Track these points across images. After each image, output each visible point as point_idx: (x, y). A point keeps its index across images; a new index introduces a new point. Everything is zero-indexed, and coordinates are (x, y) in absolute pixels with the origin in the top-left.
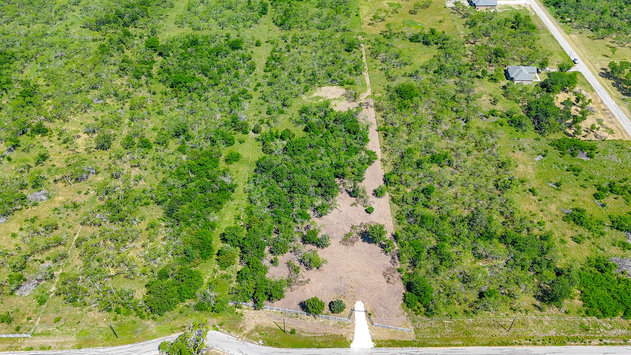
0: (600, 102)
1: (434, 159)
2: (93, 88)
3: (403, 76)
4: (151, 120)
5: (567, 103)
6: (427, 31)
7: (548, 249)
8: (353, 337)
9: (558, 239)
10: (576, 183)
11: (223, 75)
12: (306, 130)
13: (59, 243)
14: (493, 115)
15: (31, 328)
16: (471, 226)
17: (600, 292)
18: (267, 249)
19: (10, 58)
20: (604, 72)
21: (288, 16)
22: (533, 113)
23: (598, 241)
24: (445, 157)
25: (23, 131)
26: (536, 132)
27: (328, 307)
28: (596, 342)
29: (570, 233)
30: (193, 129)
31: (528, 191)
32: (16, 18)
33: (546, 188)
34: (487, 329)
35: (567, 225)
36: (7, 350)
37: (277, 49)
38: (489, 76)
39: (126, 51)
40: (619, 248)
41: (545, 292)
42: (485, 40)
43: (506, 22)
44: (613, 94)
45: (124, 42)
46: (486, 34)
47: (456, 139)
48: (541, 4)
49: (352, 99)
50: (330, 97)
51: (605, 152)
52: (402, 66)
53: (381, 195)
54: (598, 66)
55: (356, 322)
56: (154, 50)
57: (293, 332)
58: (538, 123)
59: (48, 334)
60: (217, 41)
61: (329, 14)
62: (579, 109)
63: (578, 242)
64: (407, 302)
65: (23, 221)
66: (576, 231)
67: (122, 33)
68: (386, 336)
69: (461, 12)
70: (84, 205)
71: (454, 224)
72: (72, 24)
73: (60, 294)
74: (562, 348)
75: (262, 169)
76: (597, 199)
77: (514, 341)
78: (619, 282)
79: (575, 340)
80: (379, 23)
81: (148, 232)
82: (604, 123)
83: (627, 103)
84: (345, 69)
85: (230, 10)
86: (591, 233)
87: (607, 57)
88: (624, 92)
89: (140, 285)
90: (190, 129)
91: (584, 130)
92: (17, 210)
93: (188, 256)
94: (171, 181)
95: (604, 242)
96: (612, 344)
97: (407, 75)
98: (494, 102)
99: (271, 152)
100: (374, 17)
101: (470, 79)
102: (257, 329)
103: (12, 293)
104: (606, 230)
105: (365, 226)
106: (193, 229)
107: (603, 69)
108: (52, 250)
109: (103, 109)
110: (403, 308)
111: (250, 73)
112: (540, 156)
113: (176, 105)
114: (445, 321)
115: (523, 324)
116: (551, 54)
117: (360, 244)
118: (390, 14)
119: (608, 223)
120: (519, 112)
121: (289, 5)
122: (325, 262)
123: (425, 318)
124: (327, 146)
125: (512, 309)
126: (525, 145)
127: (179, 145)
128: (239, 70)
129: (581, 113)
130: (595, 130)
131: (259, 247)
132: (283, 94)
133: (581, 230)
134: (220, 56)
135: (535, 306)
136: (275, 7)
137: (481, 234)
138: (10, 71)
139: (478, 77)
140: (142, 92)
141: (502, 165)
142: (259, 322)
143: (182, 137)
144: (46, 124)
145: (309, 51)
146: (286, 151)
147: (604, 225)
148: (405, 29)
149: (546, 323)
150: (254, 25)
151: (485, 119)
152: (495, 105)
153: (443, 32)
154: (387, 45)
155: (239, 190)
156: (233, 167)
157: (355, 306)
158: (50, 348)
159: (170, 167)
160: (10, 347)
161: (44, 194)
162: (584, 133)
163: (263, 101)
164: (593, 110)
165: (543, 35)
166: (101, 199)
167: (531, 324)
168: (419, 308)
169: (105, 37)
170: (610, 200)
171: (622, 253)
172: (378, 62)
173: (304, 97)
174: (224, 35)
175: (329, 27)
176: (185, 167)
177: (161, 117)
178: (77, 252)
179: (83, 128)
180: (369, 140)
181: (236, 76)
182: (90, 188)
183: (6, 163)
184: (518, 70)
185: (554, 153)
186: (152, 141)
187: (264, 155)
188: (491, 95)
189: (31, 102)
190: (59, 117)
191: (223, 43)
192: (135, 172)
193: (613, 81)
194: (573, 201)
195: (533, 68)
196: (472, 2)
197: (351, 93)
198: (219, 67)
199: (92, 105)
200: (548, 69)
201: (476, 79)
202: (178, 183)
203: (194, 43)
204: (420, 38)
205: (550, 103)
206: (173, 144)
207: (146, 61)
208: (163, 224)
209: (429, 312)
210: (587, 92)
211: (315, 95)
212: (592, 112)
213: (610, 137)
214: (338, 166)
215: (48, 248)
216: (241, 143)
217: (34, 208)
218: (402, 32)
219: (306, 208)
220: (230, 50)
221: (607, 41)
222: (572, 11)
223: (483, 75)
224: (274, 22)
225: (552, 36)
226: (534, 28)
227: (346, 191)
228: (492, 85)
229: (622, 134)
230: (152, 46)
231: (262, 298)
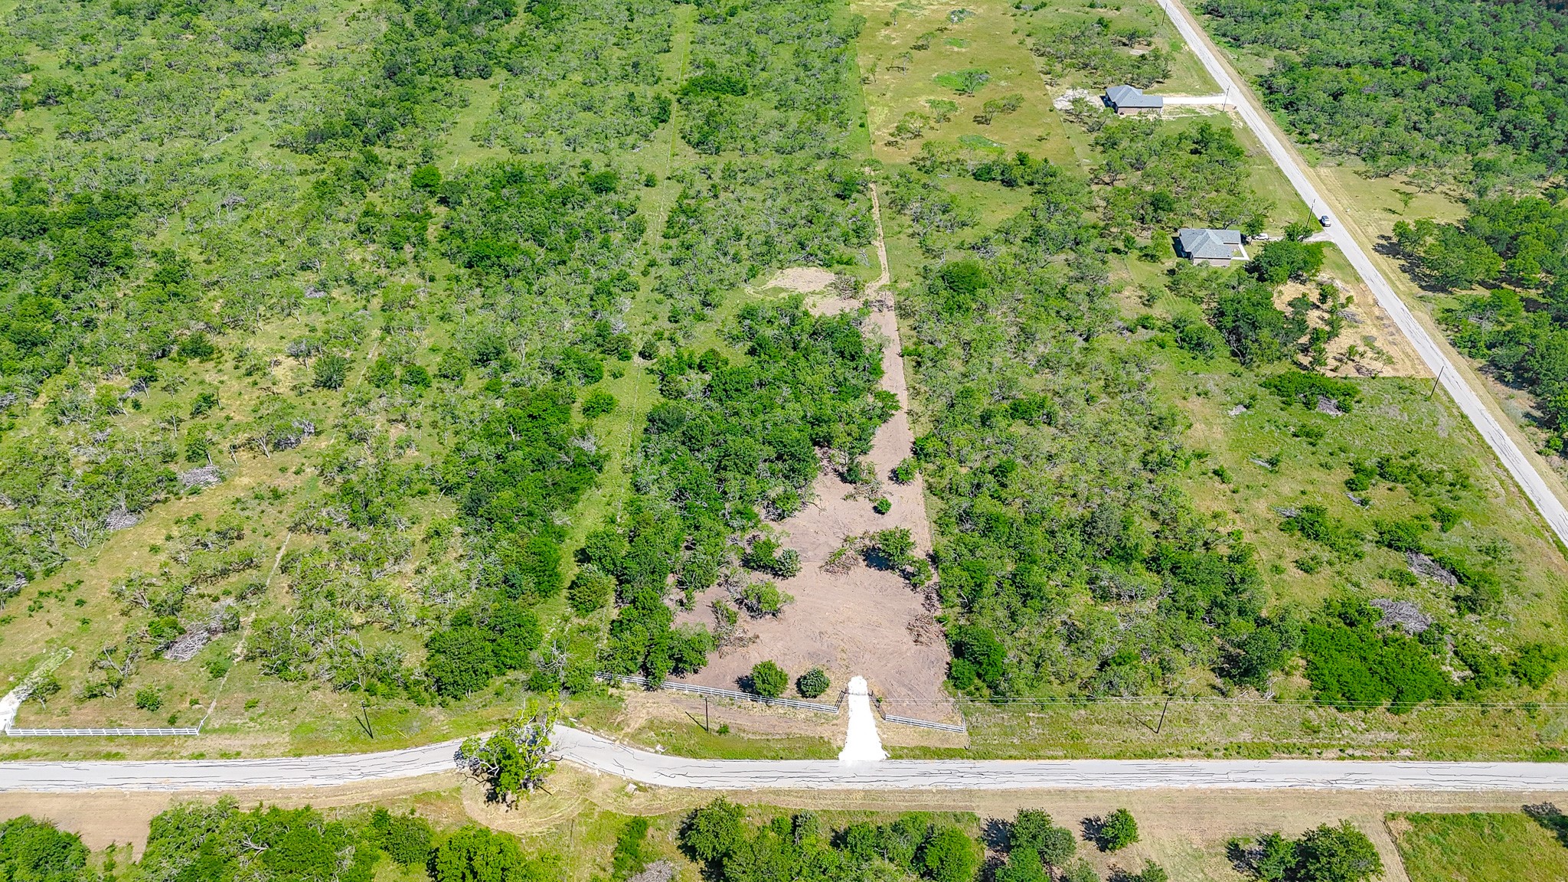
0: (1371, 302)
1: (1018, 411)
2: (304, 268)
3: (956, 248)
4: (427, 332)
5: (1300, 304)
6: (1010, 158)
7: (1243, 580)
8: (844, 741)
9: (1269, 566)
10: (1311, 459)
11: (577, 244)
12: (752, 352)
13: (249, 563)
14: (1144, 327)
15: (198, 720)
16: (1088, 537)
17: (1345, 662)
18: (671, 579)
19: (127, 208)
20: (1384, 242)
21: (713, 125)
22: (1228, 322)
23: (1347, 569)
24: (1041, 406)
25: (164, 350)
26: (1233, 361)
27: (795, 687)
28: (1334, 753)
29: (1292, 554)
30: (514, 350)
31: (1210, 475)
32: (133, 127)
33: (1248, 468)
34: (1115, 730)
35: (1288, 540)
36: (152, 757)
37: (692, 193)
38: (1141, 249)
39: (369, 194)
40: (1390, 582)
41: (1231, 659)
42: (1135, 177)
43: (1180, 139)
44: (1400, 286)
45: (366, 176)
46: (1138, 165)
47: (1063, 372)
48: (1258, 105)
49: (849, 293)
50: (802, 288)
51: (1375, 402)
52: (956, 229)
53: (905, 478)
54: (1373, 231)
55: (850, 713)
56: (430, 192)
57: (724, 730)
58: (1238, 340)
59: (233, 730)
60: (563, 176)
61: (801, 122)
62: (1327, 316)
63: (1306, 571)
64: (953, 678)
65: (171, 522)
66: (1306, 550)
67: (362, 158)
68: (910, 738)
69: (1086, 120)
70: (293, 494)
71: (1052, 533)
72: (254, 139)
73: (253, 659)
74: (1263, 763)
75: (660, 425)
76: (1352, 490)
77: (1168, 750)
78: (1386, 643)
79: (1289, 750)
80: (909, 142)
81: (426, 547)
82: (1376, 344)
83: (1430, 305)
84: (835, 232)
85: (590, 114)
86: (1336, 554)
87: (1394, 212)
88: (1424, 284)
89: (413, 643)
90: (509, 350)
91: (1335, 358)
92: (157, 501)
93: (513, 585)
94: (473, 447)
95: (1359, 571)
96: (1364, 758)
97: (966, 246)
98: (1149, 302)
99: (680, 394)
100: (899, 129)
101: (1099, 255)
102: (651, 725)
103: (157, 655)
104: (1367, 548)
105: (872, 538)
106: (522, 538)
107: (1383, 237)
108: (234, 578)
109: (324, 309)
110: (947, 688)
111: (635, 241)
112: (1241, 407)
113: (480, 301)
114: (1031, 714)
115: (1186, 720)
116: (1273, 205)
117: (862, 571)
118: (932, 123)
119: (1371, 534)
120: (1198, 316)
121: (716, 103)
122: (790, 600)
123: (989, 708)
124: (796, 383)
125: (1166, 692)
126: (1211, 386)
127: (486, 381)
128: (611, 234)
129: (1330, 323)
130: (1357, 358)
131: (656, 573)
132: (705, 281)
133: (1315, 548)
134: (570, 206)
135: (1214, 687)
136: (686, 107)
137: (1108, 553)
138: (129, 232)
139: (1116, 251)
140: (407, 276)
141: (1157, 424)
142: (655, 713)
143: (494, 364)
144: (212, 339)
145: (760, 197)
146: (711, 391)
147: (1362, 540)
148: (963, 154)
149: (1234, 720)
150: (642, 143)
151: (1129, 333)
152: (1150, 306)
153: (1046, 161)
154: (925, 186)
155: (613, 467)
156: (601, 423)
157: (850, 684)
158: (238, 754)
159: (471, 422)
160: (158, 753)
161: (213, 473)
162: (1334, 363)
163: (661, 296)
164: (1357, 318)
165: (1258, 169)
166: (330, 482)
167: (1204, 719)
168: (978, 689)
169: (325, 166)
170: (1378, 492)
171: (1395, 591)
172: (906, 220)
173: (749, 289)
174: (579, 164)
175: (801, 148)
176: (500, 421)
177: (448, 326)
178: (285, 581)
179: (286, 346)
180: (883, 372)
181: (605, 245)
182: (304, 460)
183: (129, 413)
184: (1199, 238)
185: (1269, 402)
186: (432, 371)
187: (663, 400)
188: (1142, 287)
189: (176, 295)
190: (236, 324)
191: (576, 179)
192: (397, 432)
193: (1402, 262)
194: (1303, 493)
195: (1235, 234)
196: (1109, 99)
197: (847, 281)
198: (569, 227)
199: (302, 300)
200: (1264, 235)
201: (1111, 256)
202: (489, 451)
203: (516, 178)
204: (996, 173)
205: (1265, 303)
206: (475, 379)
207: (413, 214)
208: (458, 530)
209: (998, 696)
210: (1347, 282)
211: (771, 284)
212: (1354, 322)
213: (1388, 372)
214: (817, 421)
215: (225, 573)
216: (615, 376)
217: (194, 499)
218: (958, 160)
219: (753, 502)
220: (590, 193)
221: (1397, 180)
222: (1322, 119)
223: (1126, 246)
224: (683, 138)
225: (1278, 170)
226: (1238, 153)
227: (835, 470)
228: (1147, 267)
229: (1413, 366)
230: (425, 184)
231: (663, 664)
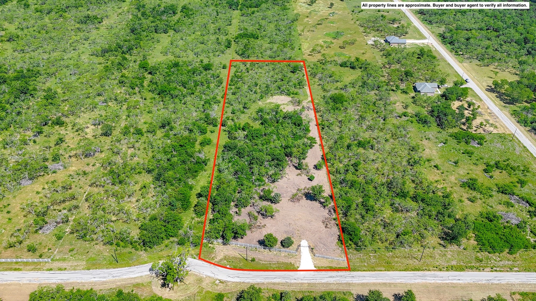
0: (487, 108)
1: (360, 144)
2: (99, 95)
3: (335, 89)
4: (143, 117)
5: (461, 108)
6: (353, 59)
7: (449, 205)
8: (300, 264)
9: (457, 200)
10: (470, 162)
11: (198, 87)
12: (262, 124)
13: (73, 198)
14: (405, 116)
15: (51, 256)
16: (389, 189)
17: (489, 235)
18: (232, 204)
19: (36, 74)
20: (489, 88)
21: (247, 48)
22: (436, 114)
23: (488, 201)
24: (369, 143)
25: (46, 123)
26: (438, 128)
27: (280, 244)
28: (489, 269)
29: (466, 196)
30: (175, 123)
31: (433, 167)
32: (40, 48)
33: (447, 165)
34: (404, 260)
35: (464, 190)
36: (32, 270)
37: (240, 70)
38: (401, 90)
39: (123, 70)
40: (504, 206)
41: (446, 234)
42: (398, 66)
43: (413, 53)
44: (497, 103)
45: (123, 64)
46: (399, 62)
47: (376, 131)
48: (439, 43)
49: (297, 104)
50: (279, 102)
51: (492, 141)
52: (335, 83)
53: (319, 168)
54: (485, 84)
55: (302, 254)
56: (145, 70)
57: (253, 260)
58: (440, 120)
59: (64, 260)
60: (193, 65)
61: (278, 47)
62: (471, 112)
63: (472, 202)
64: (341, 241)
65: (45, 183)
66: (471, 194)
67: (121, 58)
68: (325, 263)
69: (379, 47)
70: (91, 173)
71: (376, 188)
72: (83, 52)
73: (73, 233)
74: (462, 273)
75: (228, 148)
76: (486, 173)
77: (424, 268)
78: (505, 228)
79: (471, 268)
80: (316, 54)
81: (141, 192)
82: (490, 122)
83: (508, 109)
84: (290, 84)
85: (203, 45)
86: (482, 195)
87: (492, 78)
88: (505, 102)
89: (135, 227)
90: (173, 123)
91: (475, 127)
92: (40, 176)
93: (173, 205)
94: (159, 156)
95: (492, 201)
96: (500, 271)
97: (338, 88)
98: (406, 107)
99: (236, 138)
100: (313, 50)
101: (387, 91)
102: (225, 258)
103: (36, 231)
104: (494, 193)
105: (308, 189)
106: (176, 188)
107: (488, 86)
108: (67, 203)
109: (106, 109)
110: (338, 244)
111: (219, 86)
112: (442, 143)
113: (163, 107)
114: (371, 254)
115: (430, 257)
116: (448, 75)
117: (304, 201)
118: (325, 48)
119: (495, 189)
120: (424, 112)
121: (248, 41)
122: (278, 211)
123: (355, 252)
124: (278, 134)
125: (422, 246)
126: (430, 136)
127: (164, 134)
128: (211, 84)
129: (473, 115)
130: (483, 127)
131: (227, 201)
132: (245, 100)
133: (474, 193)
134: (195, 74)
135: (440, 244)
136: (237, 43)
137: (397, 194)
138: (36, 82)
139: (393, 90)
140: (136, 98)
141: (413, 149)
142: (227, 253)
143: (167, 128)
144: (64, 119)
145: (264, 72)
146: (247, 137)
147: (492, 190)
148: (336, 58)
149: (449, 256)
150: (221, 54)
151: (399, 118)
152: (406, 109)
153: (366, 60)
154: (323, 69)
155: (211, 164)
156: (206, 148)
157: (301, 243)
158: (65, 269)
159: (158, 148)
160: (34, 268)
161: (61, 165)
162: (475, 129)
163: (229, 105)
164: (482, 113)
165: (442, 63)
166: (105, 169)
167: (437, 256)
168: (350, 245)
169: (108, 61)
170: (496, 173)
171: (506, 209)
172: (316, 80)
173: (260, 103)
174: (199, 61)
175: (278, 56)
176: (169, 147)
177: (150, 115)
178: (87, 204)
179: (91, 121)
180: (310, 131)
181: (208, 87)
182: (96, 161)
183: (32, 144)
184: (423, 86)
185: (452, 142)
186: (144, 130)
187: (229, 140)
188: (403, 103)
189: (51, 104)
190: (73, 114)
191: (198, 66)
192: (131, 151)
193: (496, 94)
194: (468, 173)
195: (435, 84)
196: (387, 41)
197: (296, 100)
198: (195, 81)
199: (97, 106)
200: (446, 85)
201: (391, 92)
202: (165, 158)
203: (176, 65)
204: (348, 64)
205: (448, 107)
206: (160, 133)
207: (139, 77)
208: (152, 186)
209: (358, 248)
210: (477, 101)
211: (268, 101)
212: (481, 115)
213: (495, 131)
214: (287, 147)
215: (64, 201)
216: (212, 132)
217: (54, 175)
218: (334, 60)
219: (263, 176)
220: (203, 71)
221: (491, 67)
222: (463, 47)
223: (396, 89)
224: (236, 53)
225: (449, 64)
226: (434, 58)
227: (293, 165)
228: (404, 96)
229: (504, 130)
230: (144, 67)
231: (229, 235)
